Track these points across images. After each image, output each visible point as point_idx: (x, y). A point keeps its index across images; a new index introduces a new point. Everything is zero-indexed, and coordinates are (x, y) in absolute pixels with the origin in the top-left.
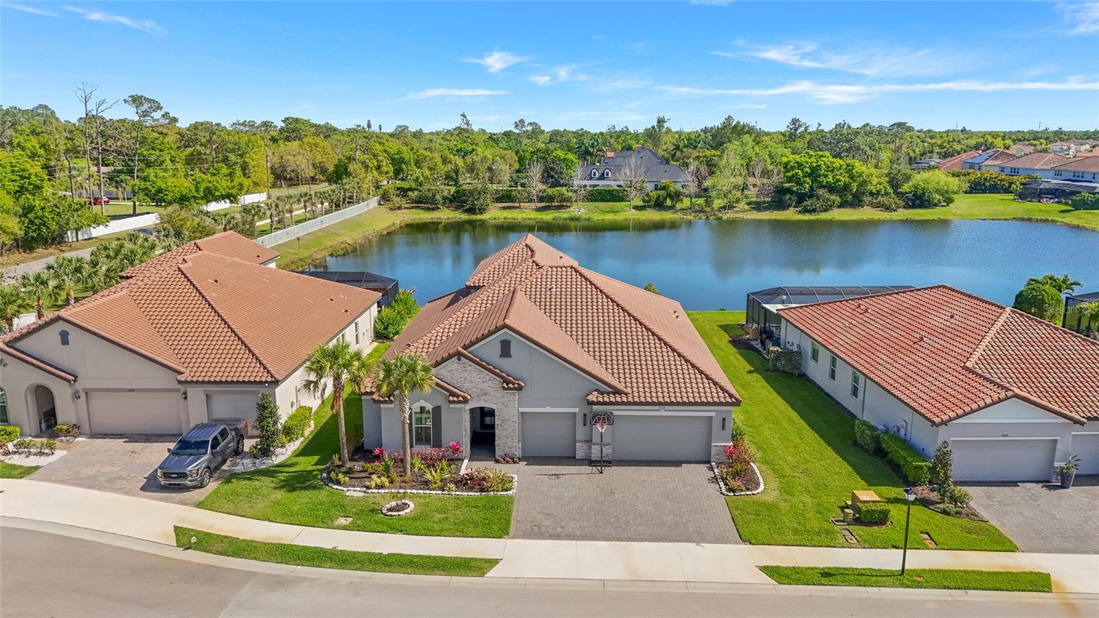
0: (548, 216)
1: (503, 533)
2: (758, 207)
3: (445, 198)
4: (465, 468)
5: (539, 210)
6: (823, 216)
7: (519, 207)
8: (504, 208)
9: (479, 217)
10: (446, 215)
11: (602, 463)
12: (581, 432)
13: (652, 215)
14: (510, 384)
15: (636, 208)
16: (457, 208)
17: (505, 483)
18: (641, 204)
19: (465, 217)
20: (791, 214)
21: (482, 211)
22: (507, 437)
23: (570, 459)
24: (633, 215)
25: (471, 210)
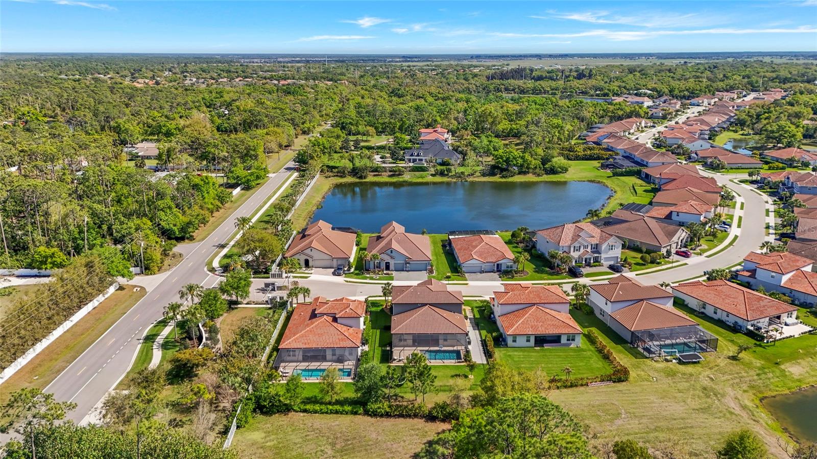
0: (394, 180)
1: (393, 280)
2: (484, 175)
3: (349, 172)
4: (385, 272)
5: (390, 176)
6: (510, 180)
7: (381, 175)
8: (375, 175)
9: (364, 180)
10: (349, 179)
11: (408, 271)
12: (405, 266)
13: (438, 179)
14: (392, 257)
15: (432, 175)
16: (354, 176)
17: (392, 274)
18: (434, 173)
19: (358, 180)
20: (497, 179)
21: (365, 178)
22: (392, 267)
23: (403, 270)
24: (430, 179)
25: (361, 177)
